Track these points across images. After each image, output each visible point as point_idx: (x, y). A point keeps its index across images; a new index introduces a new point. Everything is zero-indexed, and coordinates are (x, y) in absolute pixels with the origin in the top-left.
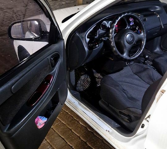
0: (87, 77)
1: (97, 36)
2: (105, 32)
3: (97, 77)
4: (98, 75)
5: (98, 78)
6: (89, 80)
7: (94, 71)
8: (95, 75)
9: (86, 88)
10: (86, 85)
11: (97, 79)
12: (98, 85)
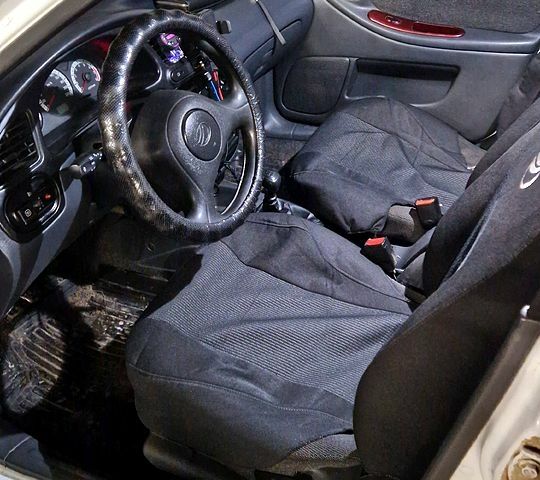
0: (41, 325)
1: (42, 158)
2: (67, 118)
3: (83, 303)
4: (83, 295)
5: (92, 309)
6: (54, 332)
7: (61, 282)
8: (70, 300)
9: (53, 380)
10: (47, 366)
11: (84, 314)
12: (103, 344)
